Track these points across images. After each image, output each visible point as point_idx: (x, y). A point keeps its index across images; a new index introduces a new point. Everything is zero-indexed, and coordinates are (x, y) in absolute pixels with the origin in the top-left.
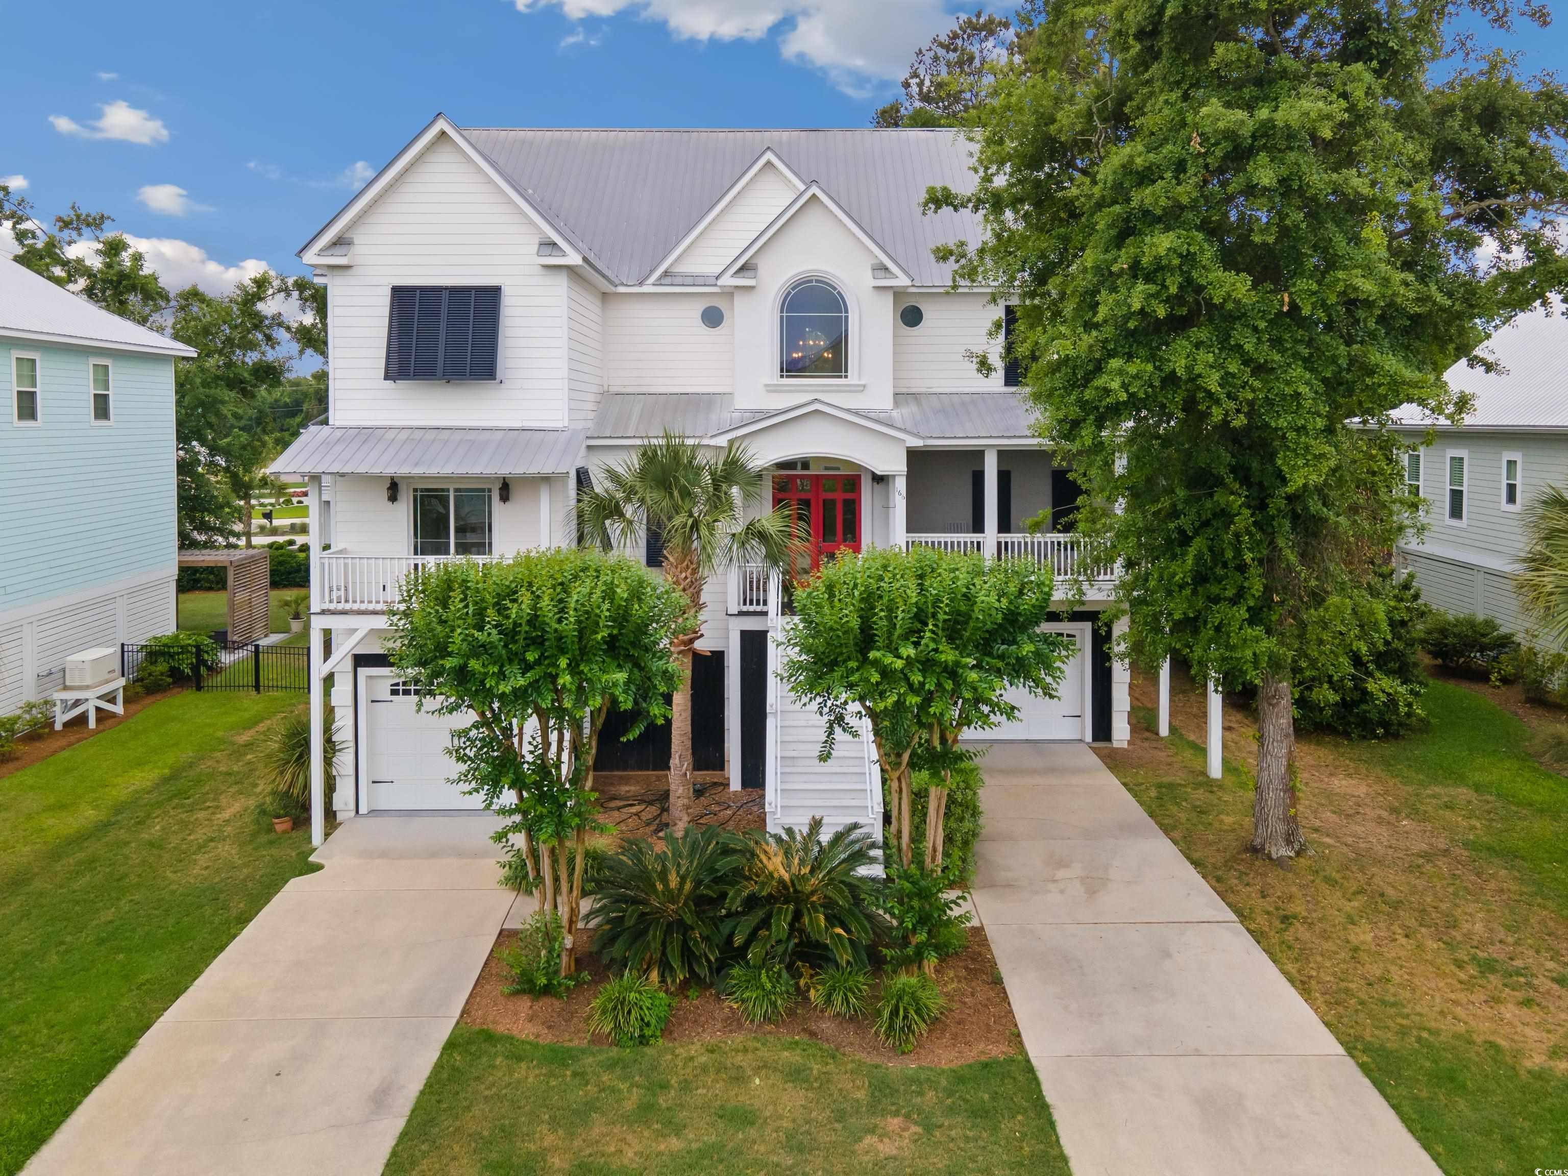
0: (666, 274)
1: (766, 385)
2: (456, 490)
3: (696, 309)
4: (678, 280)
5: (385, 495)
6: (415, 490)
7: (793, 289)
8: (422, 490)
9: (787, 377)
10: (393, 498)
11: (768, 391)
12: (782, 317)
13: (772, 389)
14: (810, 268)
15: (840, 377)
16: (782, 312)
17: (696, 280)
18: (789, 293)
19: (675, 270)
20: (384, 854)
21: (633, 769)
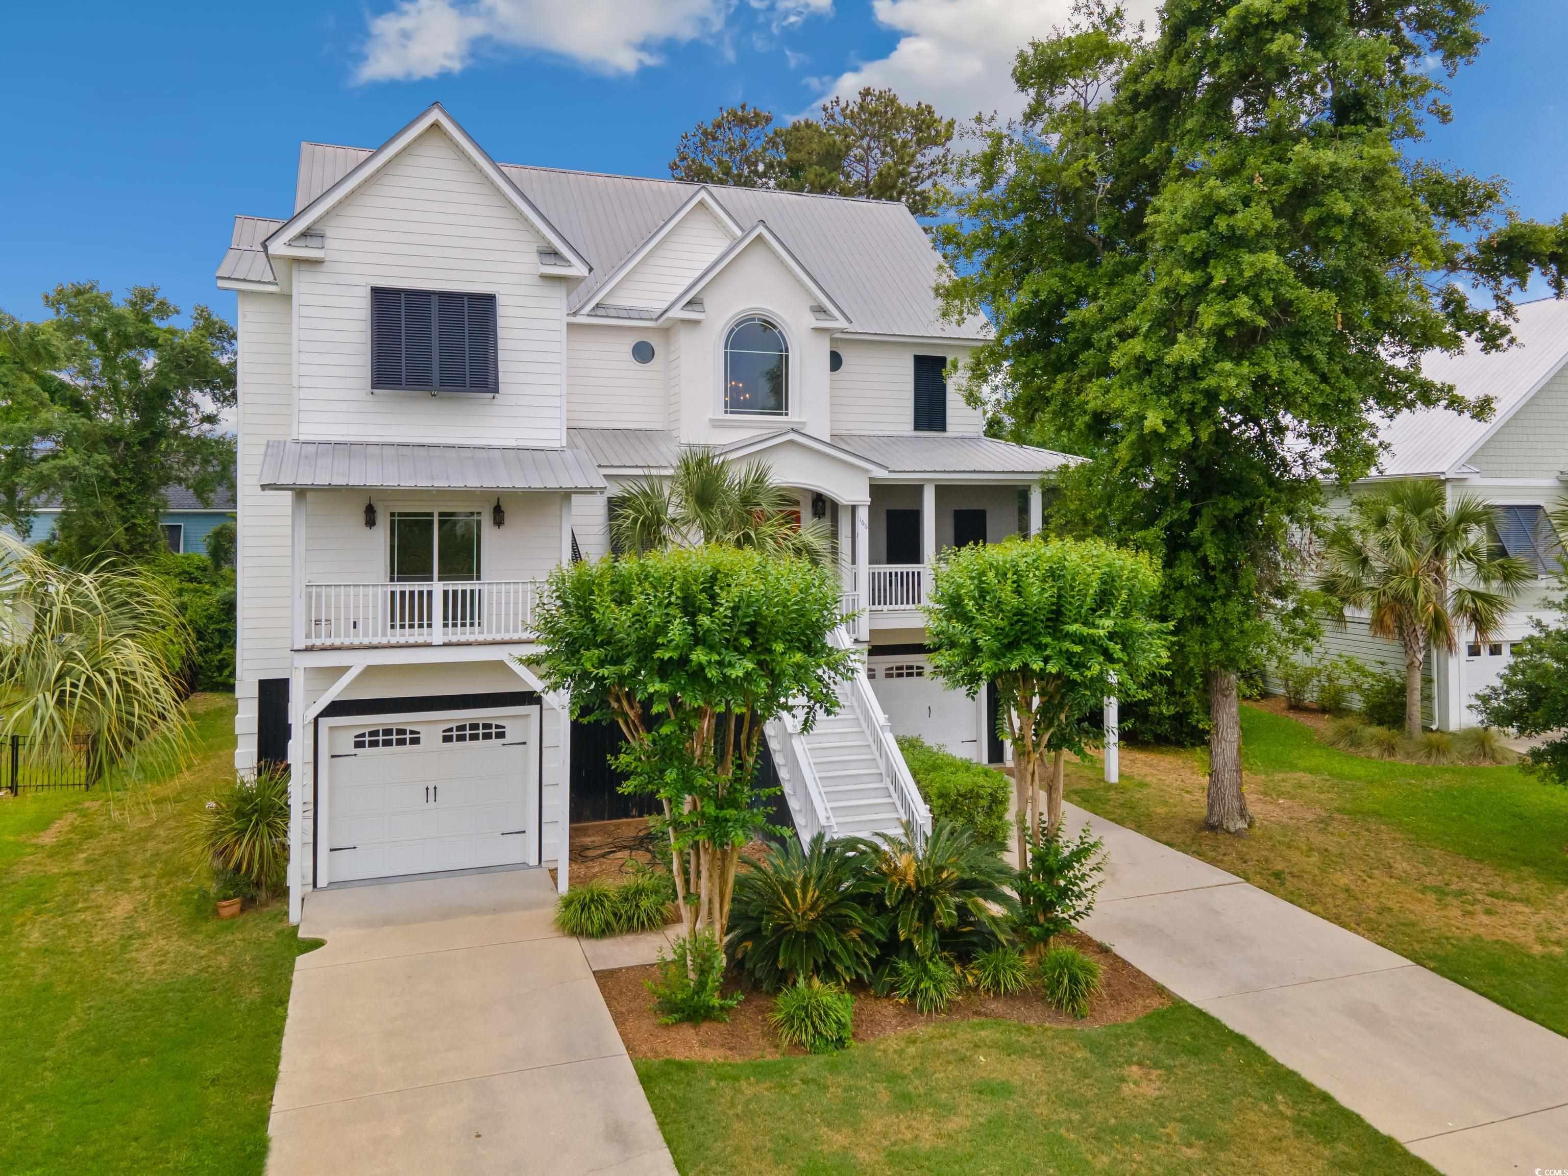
0: (598, 306)
1: (711, 420)
2: (441, 514)
3: (626, 346)
4: (612, 313)
5: (362, 518)
6: (392, 515)
7: (737, 326)
8: (400, 514)
9: (731, 413)
10: (371, 522)
11: (714, 426)
12: (726, 353)
13: (716, 424)
14: (754, 306)
15: (781, 414)
16: (726, 348)
17: (629, 313)
18: (733, 330)
19: (611, 301)
20: (388, 921)
21: (587, 820)
